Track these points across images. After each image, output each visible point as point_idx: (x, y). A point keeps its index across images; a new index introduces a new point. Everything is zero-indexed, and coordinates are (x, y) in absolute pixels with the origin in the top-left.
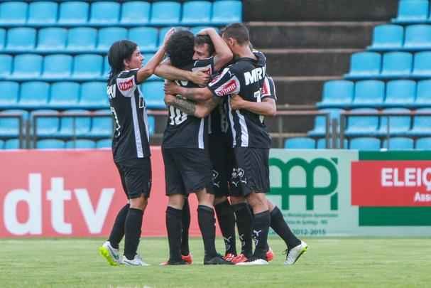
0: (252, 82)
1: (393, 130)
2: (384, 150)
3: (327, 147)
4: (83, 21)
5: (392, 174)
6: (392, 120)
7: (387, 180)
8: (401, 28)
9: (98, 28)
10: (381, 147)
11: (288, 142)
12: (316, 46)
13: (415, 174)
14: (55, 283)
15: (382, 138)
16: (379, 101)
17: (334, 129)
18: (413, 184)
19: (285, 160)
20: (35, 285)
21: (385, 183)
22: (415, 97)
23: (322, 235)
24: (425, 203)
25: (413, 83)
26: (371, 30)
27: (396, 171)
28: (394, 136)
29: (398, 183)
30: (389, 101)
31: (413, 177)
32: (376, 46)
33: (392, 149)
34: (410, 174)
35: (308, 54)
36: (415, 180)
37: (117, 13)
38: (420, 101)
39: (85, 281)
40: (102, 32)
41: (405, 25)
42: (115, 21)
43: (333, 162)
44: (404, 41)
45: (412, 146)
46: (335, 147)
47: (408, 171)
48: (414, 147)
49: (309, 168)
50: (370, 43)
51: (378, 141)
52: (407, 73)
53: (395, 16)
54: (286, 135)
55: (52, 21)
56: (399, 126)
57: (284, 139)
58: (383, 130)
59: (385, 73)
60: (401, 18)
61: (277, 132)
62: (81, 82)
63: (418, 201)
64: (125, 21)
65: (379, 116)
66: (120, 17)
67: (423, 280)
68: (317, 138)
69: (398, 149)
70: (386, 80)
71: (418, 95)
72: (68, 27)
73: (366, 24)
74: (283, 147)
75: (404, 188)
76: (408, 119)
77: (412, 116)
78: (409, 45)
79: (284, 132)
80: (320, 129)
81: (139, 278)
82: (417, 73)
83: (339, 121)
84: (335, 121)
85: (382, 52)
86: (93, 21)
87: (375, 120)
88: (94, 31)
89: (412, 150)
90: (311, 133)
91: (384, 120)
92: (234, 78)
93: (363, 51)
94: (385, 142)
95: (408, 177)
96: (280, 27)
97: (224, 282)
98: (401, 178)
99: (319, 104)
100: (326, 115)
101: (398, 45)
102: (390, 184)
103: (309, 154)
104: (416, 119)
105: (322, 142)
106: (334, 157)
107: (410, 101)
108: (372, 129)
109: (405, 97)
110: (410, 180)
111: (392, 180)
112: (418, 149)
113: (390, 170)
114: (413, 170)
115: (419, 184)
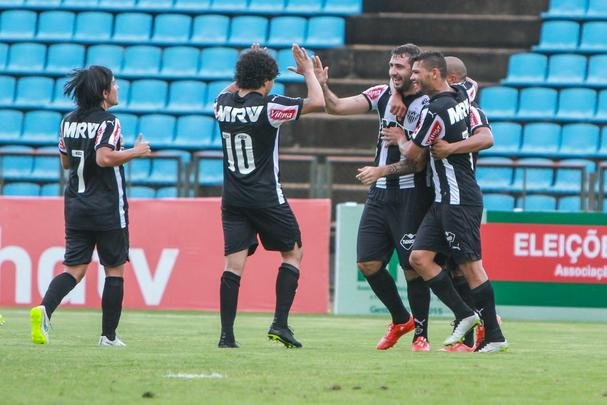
0: (458, 120)
1: (530, 186)
2: (518, 210)
4: (145, 38)
5: (528, 241)
6: (530, 173)
7: (522, 248)
8: (544, 58)
9: (163, 46)
10: (515, 206)
13: (557, 241)
14: (100, 366)
15: (516, 195)
16: (514, 149)
18: (553, 254)
20: (76, 368)
21: (518, 252)
22: (560, 144)
23: (438, 315)
24: (568, 278)
25: (557, 128)
26: (506, 59)
27: (533, 238)
28: (531, 193)
29: (535, 253)
30: (527, 149)
31: (554, 245)
32: (512, 79)
33: (529, 210)
34: (551, 241)
36: (557, 249)
37: (187, 29)
38: (565, 150)
39: (138, 365)
40: (168, 51)
41: (549, 54)
42: (184, 39)
44: (547, 75)
45: (554, 206)
47: (548, 237)
48: (557, 208)
50: (505, 76)
51: (511, 199)
52: (550, 114)
53: (537, 43)
55: (106, 37)
56: (537, 181)
58: (518, 186)
59: (523, 114)
60: (544, 46)
62: (139, 114)
63: (559, 276)
64: (197, 39)
65: (514, 168)
66: (191, 34)
67: (564, 376)
69: (537, 210)
70: (523, 122)
71: (563, 142)
72: (126, 45)
73: (501, 51)
75: (543, 259)
76: (550, 173)
77: (555, 169)
78: (553, 80)
81: (207, 362)
82: (562, 115)
85: (520, 87)
86: (157, 39)
87: (509, 172)
88: (158, 51)
89: (554, 211)
91: (519, 172)
92: (438, 118)
93: (495, 86)
94: (520, 201)
95: (547, 245)
97: (314, 371)
98: (540, 245)
101: (540, 79)
102: (524, 253)
104: (560, 173)
107: (553, 150)
108: (505, 184)
109: (546, 144)
110: (551, 249)
111: (527, 248)
112: (561, 211)
113: (525, 236)
114: (554, 237)
115: (562, 254)
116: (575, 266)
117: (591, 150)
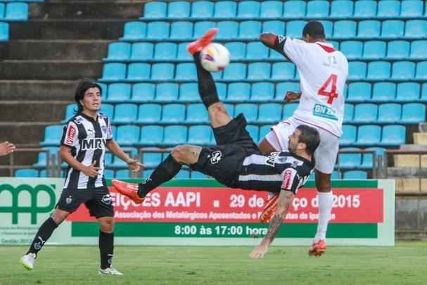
3: (48, 176)
11: (17, 172)
12: (40, 99)
17: (53, 162)
19: (15, 186)
35: (34, 104)
41: (108, 83)
43: (52, 188)
46: (54, 176)
49: (34, 192)
53: (101, 76)
54: (16, 167)
57: (15, 170)
61: (9, 164)
68: (40, 169)
74: (14, 176)
79: (14, 164)
80: (42, 162)
83: (57, 156)
84: (54, 156)
90: (35, 165)
96: (12, 84)
99: (42, 143)
100: (47, 152)
103: (34, 182)
105: (44, 172)
106: (53, 183)
116: (126, 211)
117: (135, 141)
